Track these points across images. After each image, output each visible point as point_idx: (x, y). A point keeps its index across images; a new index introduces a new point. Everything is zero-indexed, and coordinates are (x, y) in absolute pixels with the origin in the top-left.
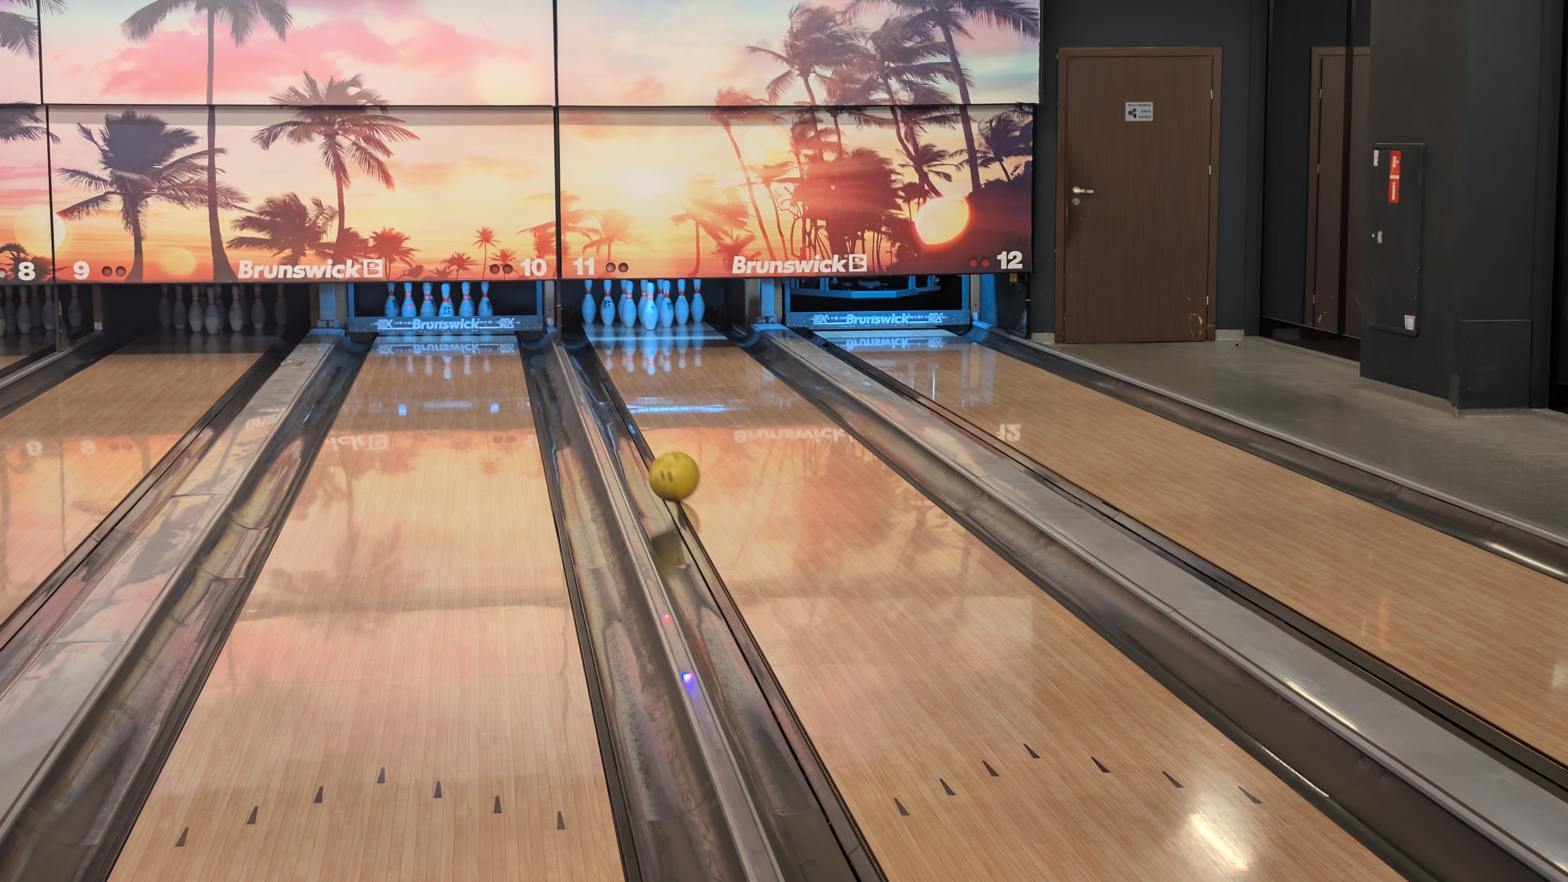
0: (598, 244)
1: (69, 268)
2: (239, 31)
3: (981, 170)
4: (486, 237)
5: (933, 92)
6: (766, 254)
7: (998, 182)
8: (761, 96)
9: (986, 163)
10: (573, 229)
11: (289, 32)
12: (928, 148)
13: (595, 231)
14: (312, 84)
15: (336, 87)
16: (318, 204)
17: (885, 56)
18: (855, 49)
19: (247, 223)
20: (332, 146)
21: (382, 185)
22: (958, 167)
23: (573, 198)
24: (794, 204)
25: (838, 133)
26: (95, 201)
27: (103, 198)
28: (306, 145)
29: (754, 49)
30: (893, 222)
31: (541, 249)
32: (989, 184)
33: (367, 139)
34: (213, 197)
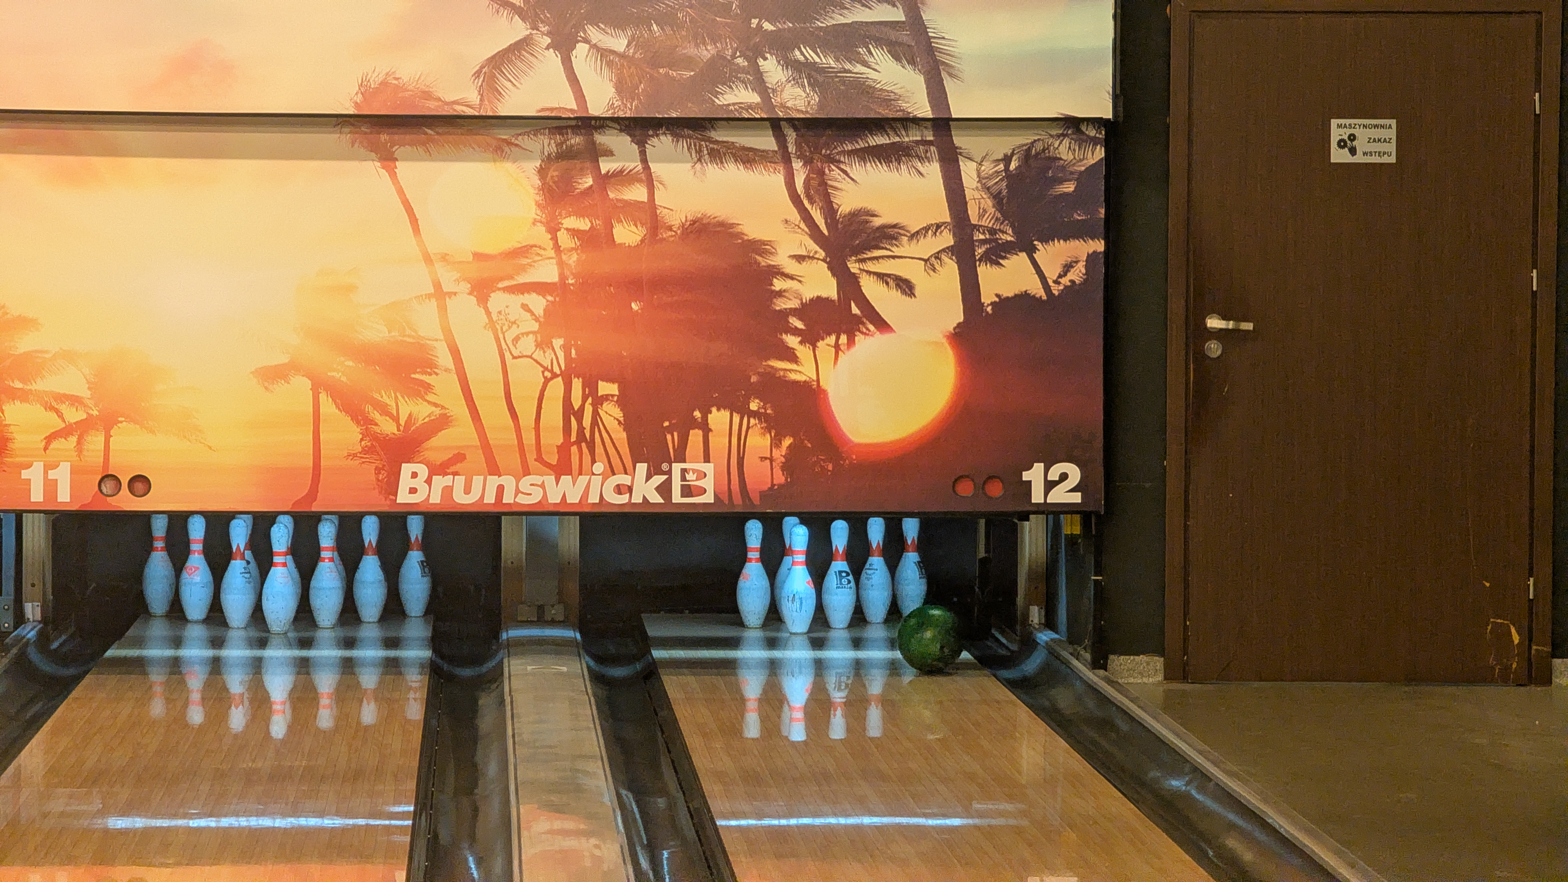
0: (81, 429)
3: (984, 272)
7: (1024, 298)
8: (462, 94)
9: (996, 254)
10: (23, 396)
13: (75, 401)
22: (931, 263)
24: (543, 344)
25: (649, 180)
30: (776, 388)
32: (1003, 304)
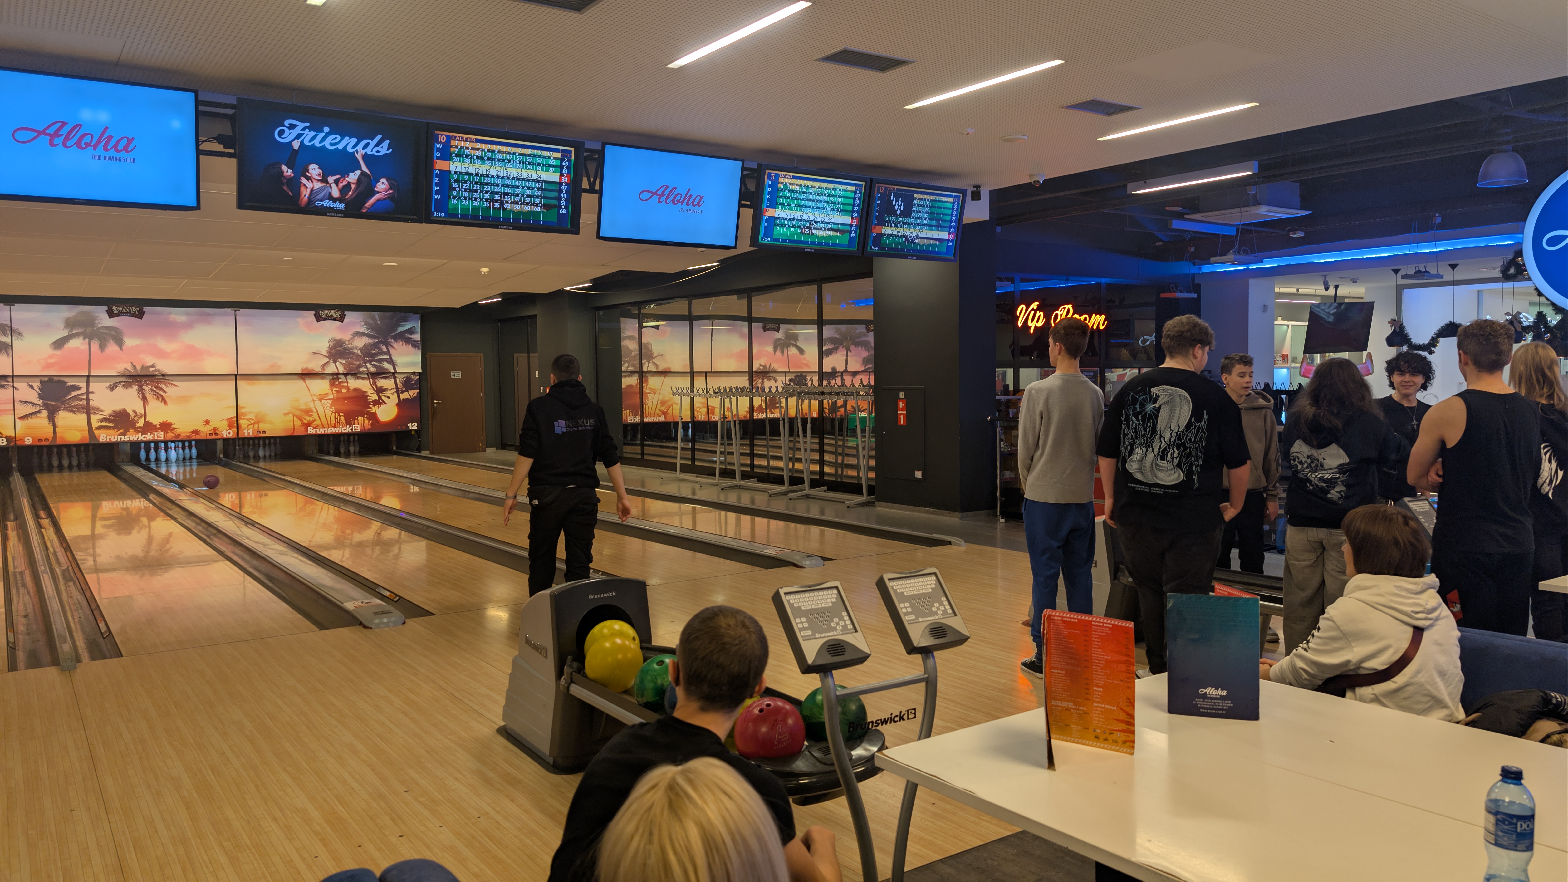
0: (254, 424)
1: (23, 440)
2: (102, 347)
3: (401, 395)
4: (207, 423)
5: (383, 368)
6: (321, 426)
7: (407, 399)
8: (318, 370)
9: (403, 392)
10: (244, 419)
11: (124, 347)
12: (381, 387)
13: (252, 419)
14: (134, 367)
15: (144, 368)
16: (135, 412)
17: (365, 356)
18: (354, 353)
19: (103, 420)
20: (141, 390)
21: (163, 404)
22: (393, 394)
23: (243, 407)
24: (331, 408)
25: (347, 383)
26: (35, 413)
27: (39, 412)
28: (130, 390)
29: (315, 353)
30: (369, 413)
31: (230, 426)
32: (404, 400)
33: (156, 387)
34: (88, 410)
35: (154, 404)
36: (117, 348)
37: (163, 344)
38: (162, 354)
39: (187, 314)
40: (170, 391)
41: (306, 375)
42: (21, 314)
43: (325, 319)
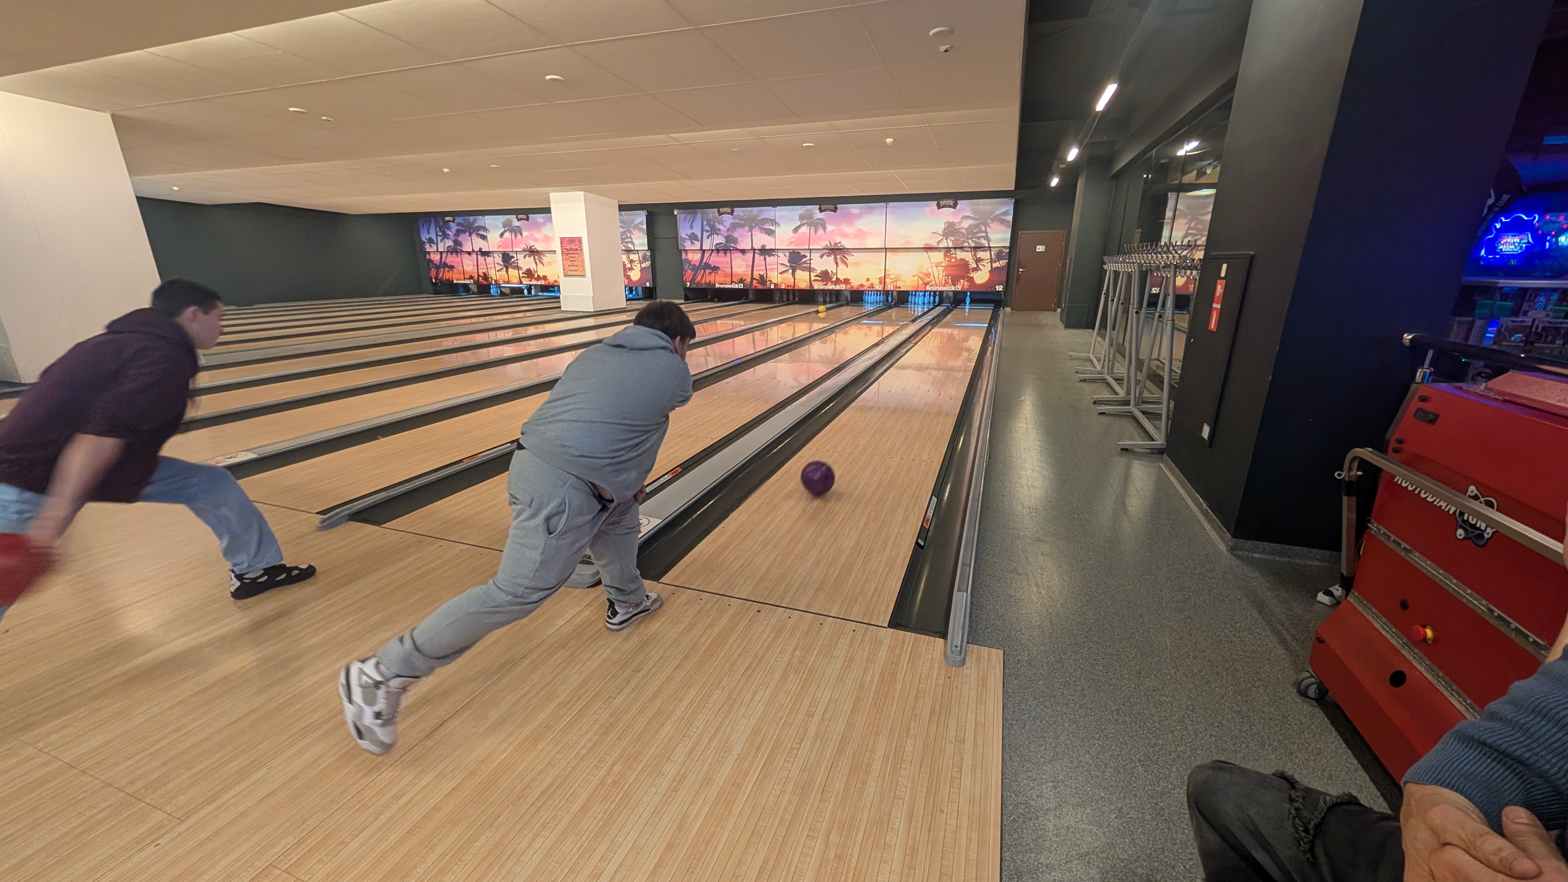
0: (894, 282)
1: (781, 285)
2: (816, 231)
3: (993, 264)
4: (868, 280)
5: (981, 243)
6: (935, 285)
8: (935, 245)
10: (888, 278)
11: (826, 231)
12: (979, 258)
13: (893, 278)
14: (830, 243)
15: (836, 244)
16: (832, 271)
17: (969, 234)
19: (817, 276)
20: (835, 258)
21: (846, 267)
23: (889, 270)
26: (786, 271)
27: (788, 270)
28: (830, 258)
29: (935, 233)
31: (880, 283)
33: (843, 256)
34: (810, 270)
35: (841, 266)
36: (823, 232)
37: (847, 229)
38: (845, 235)
39: (860, 208)
40: (850, 259)
41: (928, 249)
42: (779, 212)
43: (944, 207)
